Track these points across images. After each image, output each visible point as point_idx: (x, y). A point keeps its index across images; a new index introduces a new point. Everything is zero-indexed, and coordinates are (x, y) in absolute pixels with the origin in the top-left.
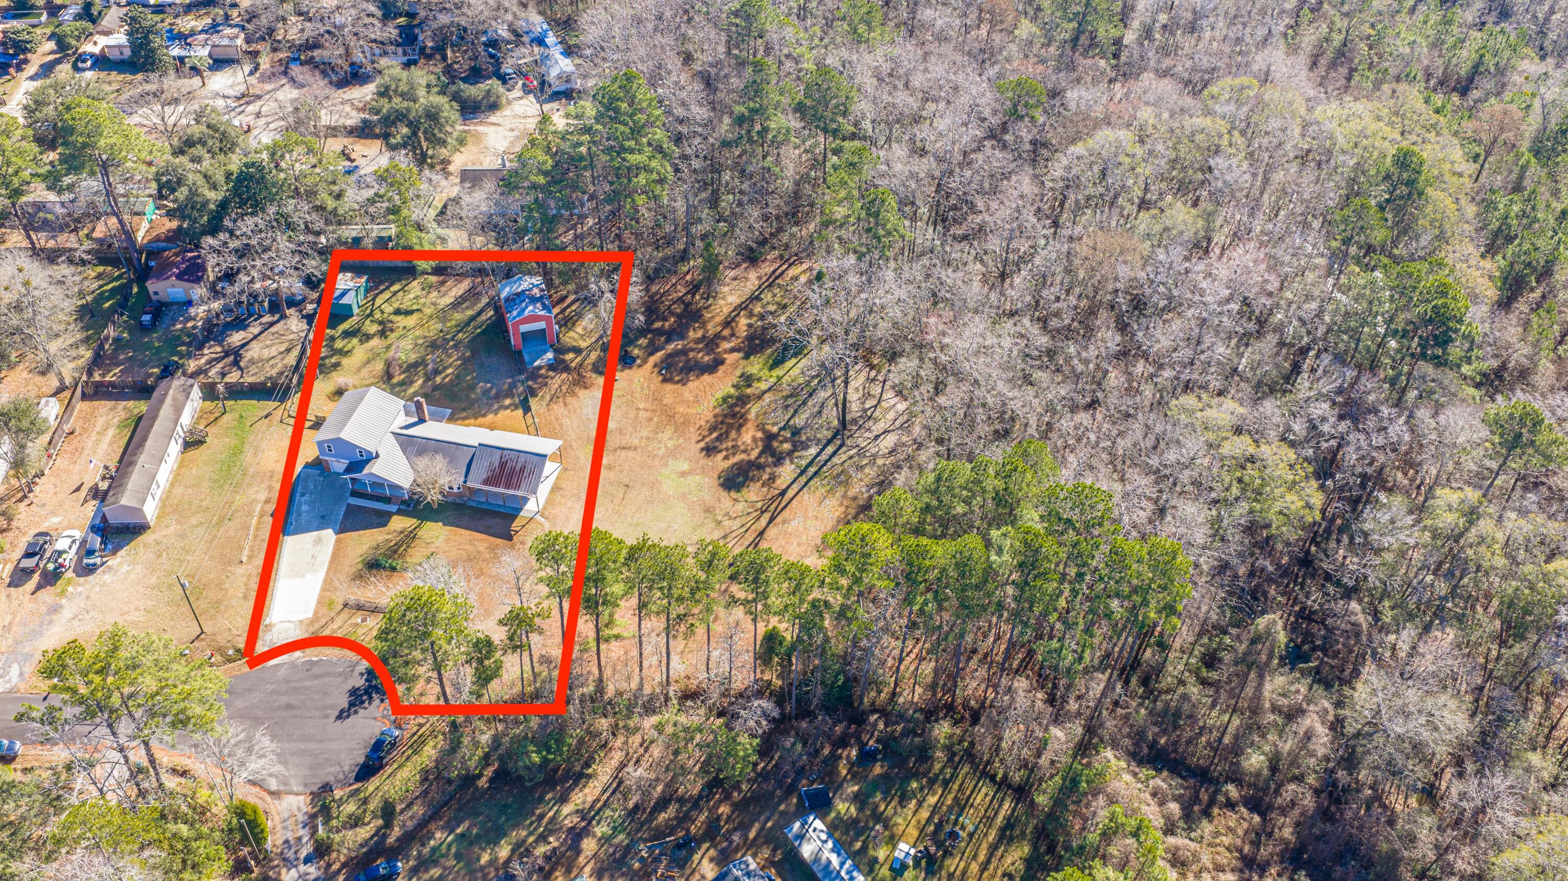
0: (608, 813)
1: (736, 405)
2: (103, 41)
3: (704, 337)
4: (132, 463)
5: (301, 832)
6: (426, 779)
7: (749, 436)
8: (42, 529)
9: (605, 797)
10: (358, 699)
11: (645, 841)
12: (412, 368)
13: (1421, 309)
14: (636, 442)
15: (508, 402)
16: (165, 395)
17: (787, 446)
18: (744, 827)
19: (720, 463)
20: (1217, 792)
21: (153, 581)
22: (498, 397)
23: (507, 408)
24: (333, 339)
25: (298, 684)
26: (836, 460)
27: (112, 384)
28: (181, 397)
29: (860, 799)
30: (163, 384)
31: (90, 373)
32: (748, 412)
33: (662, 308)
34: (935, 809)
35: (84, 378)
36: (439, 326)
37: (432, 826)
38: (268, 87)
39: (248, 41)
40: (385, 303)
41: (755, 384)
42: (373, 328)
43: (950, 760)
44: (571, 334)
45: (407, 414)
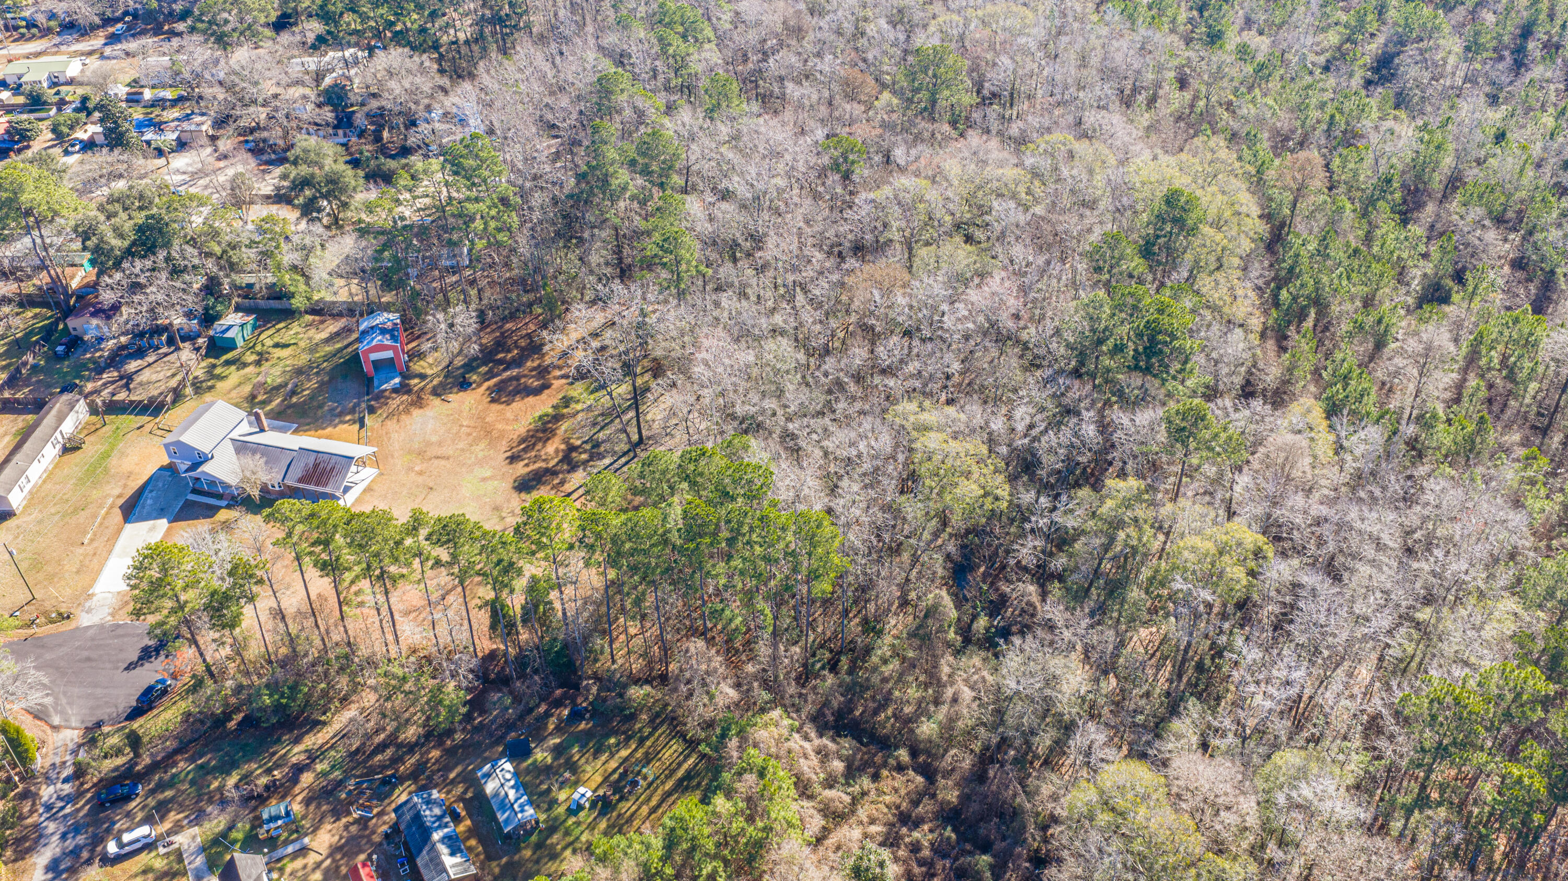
0: (333, 753)
1: (550, 422)
2: (93, 129)
3: (539, 366)
4: (9, 461)
5: (68, 758)
6: (185, 721)
7: (552, 448)
9: (334, 741)
10: (147, 654)
11: (356, 777)
12: (274, 390)
14: (451, 453)
15: (348, 418)
16: (52, 408)
17: (584, 456)
18: (448, 769)
19: (521, 469)
20: (891, 756)
22: (340, 414)
23: (345, 423)
24: (214, 366)
25: (102, 642)
27: (18, 401)
28: (65, 409)
29: (558, 751)
30: (55, 400)
31: (1, 392)
32: (558, 428)
33: (509, 342)
34: (626, 759)
36: (308, 357)
37: (178, 757)
38: (221, 165)
39: (214, 127)
40: (267, 338)
41: (573, 405)
42: (250, 358)
43: (652, 721)
44: (421, 363)
45: (250, 423)
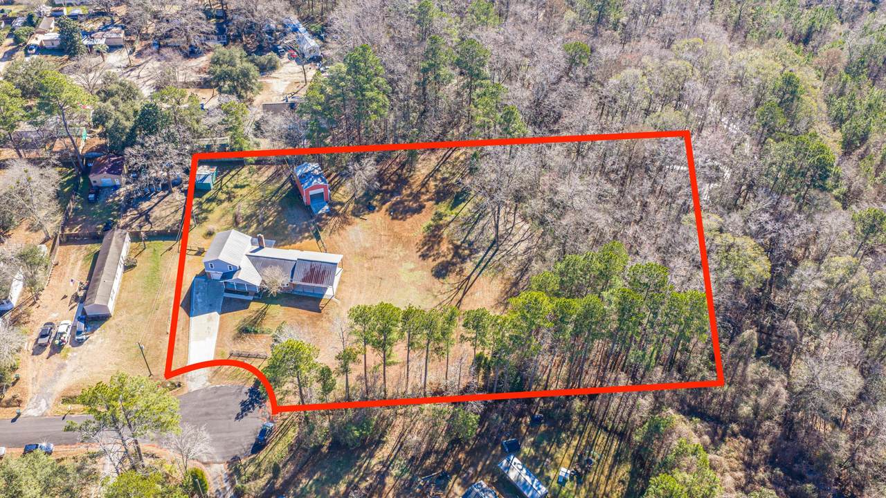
0: (397, 462)
1: (435, 230)
2: (41, 38)
3: (411, 193)
4: (97, 280)
5: (225, 485)
6: (292, 450)
7: (445, 247)
8: (48, 321)
9: (394, 453)
10: (246, 407)
11: (421, 476)
12: (249, 218)
13: (811, 160)
14: (382, 254)
15: (307, 235)
16: (111, 240)
17: (467, 252)
18: (474, 465)
19: (431, 263)
20: (727, 428)
21: (118, 347)
22: (301, 232)
23: (307, 238)
24: (201, 203)
25: (211, 401)
26: (495, 258)
27: (77, 235)
28: (120, 240)
29: (536, 445)
30: (108, 234)
31: (63, 230)
32: (442, 234)
33: (386, 178)
34: (577, 448)
35: (60, 232)
36: (261, 193)
37: (300, 476)
38: (142, 61)
39: (126, 35)
40: (229, 181)
41: (444, 218)
42: (223, 197)
43: (581, 420)
44: (337, 195)
45: (253, 244)
